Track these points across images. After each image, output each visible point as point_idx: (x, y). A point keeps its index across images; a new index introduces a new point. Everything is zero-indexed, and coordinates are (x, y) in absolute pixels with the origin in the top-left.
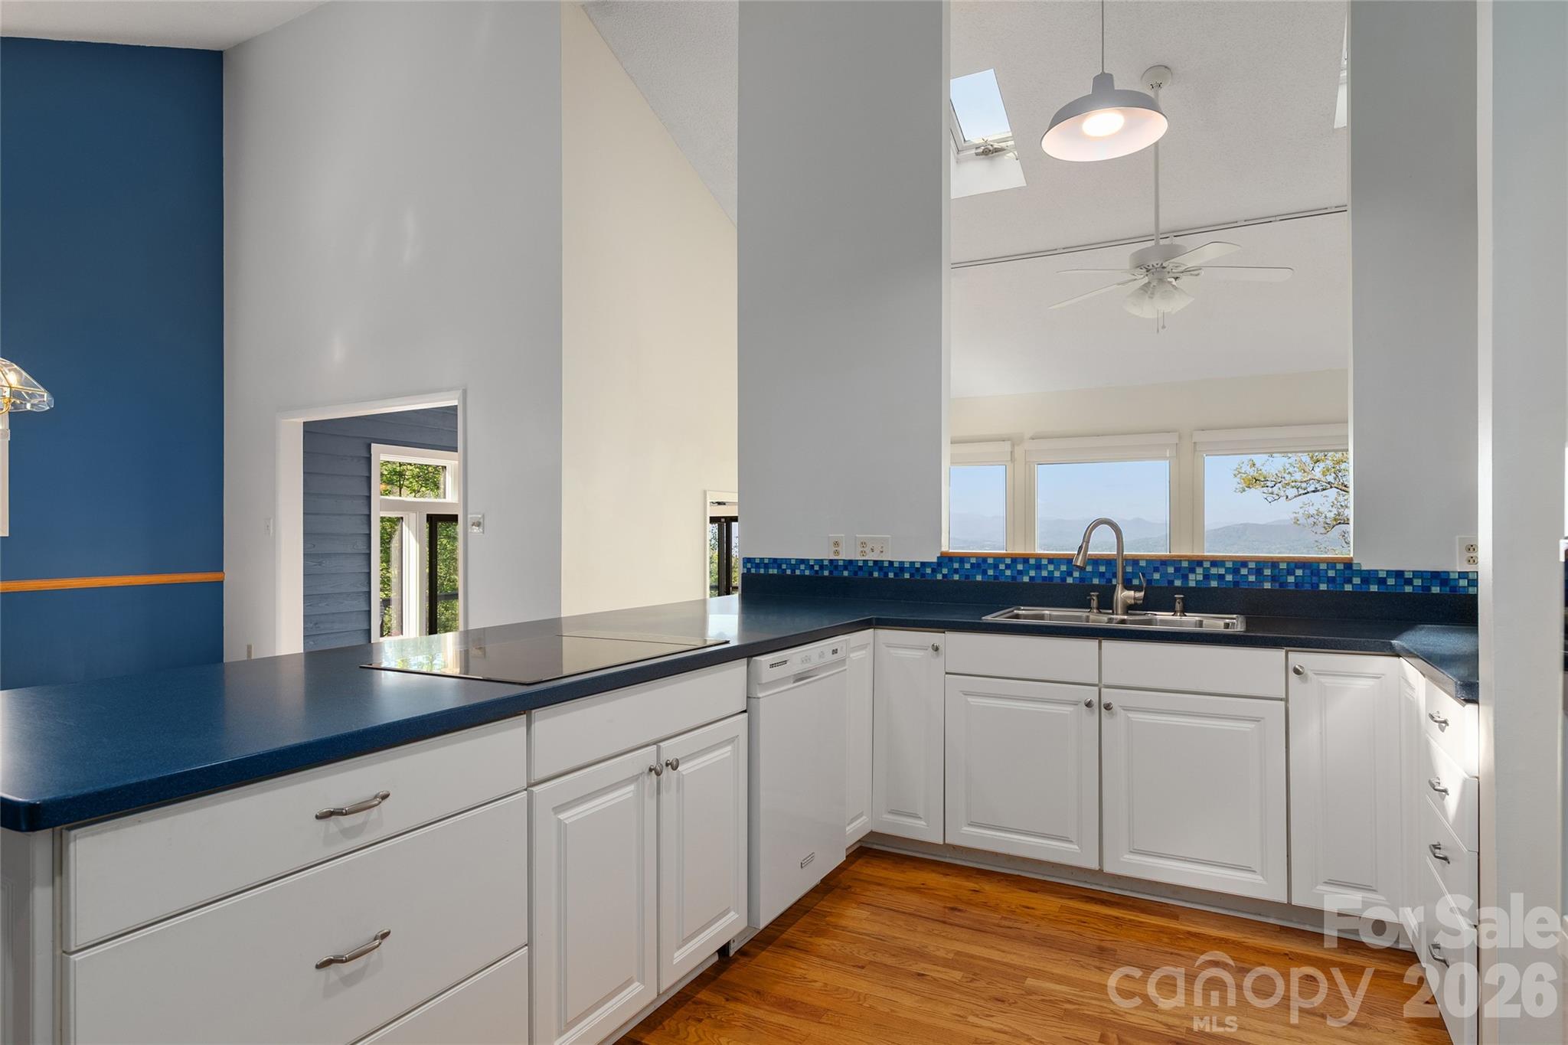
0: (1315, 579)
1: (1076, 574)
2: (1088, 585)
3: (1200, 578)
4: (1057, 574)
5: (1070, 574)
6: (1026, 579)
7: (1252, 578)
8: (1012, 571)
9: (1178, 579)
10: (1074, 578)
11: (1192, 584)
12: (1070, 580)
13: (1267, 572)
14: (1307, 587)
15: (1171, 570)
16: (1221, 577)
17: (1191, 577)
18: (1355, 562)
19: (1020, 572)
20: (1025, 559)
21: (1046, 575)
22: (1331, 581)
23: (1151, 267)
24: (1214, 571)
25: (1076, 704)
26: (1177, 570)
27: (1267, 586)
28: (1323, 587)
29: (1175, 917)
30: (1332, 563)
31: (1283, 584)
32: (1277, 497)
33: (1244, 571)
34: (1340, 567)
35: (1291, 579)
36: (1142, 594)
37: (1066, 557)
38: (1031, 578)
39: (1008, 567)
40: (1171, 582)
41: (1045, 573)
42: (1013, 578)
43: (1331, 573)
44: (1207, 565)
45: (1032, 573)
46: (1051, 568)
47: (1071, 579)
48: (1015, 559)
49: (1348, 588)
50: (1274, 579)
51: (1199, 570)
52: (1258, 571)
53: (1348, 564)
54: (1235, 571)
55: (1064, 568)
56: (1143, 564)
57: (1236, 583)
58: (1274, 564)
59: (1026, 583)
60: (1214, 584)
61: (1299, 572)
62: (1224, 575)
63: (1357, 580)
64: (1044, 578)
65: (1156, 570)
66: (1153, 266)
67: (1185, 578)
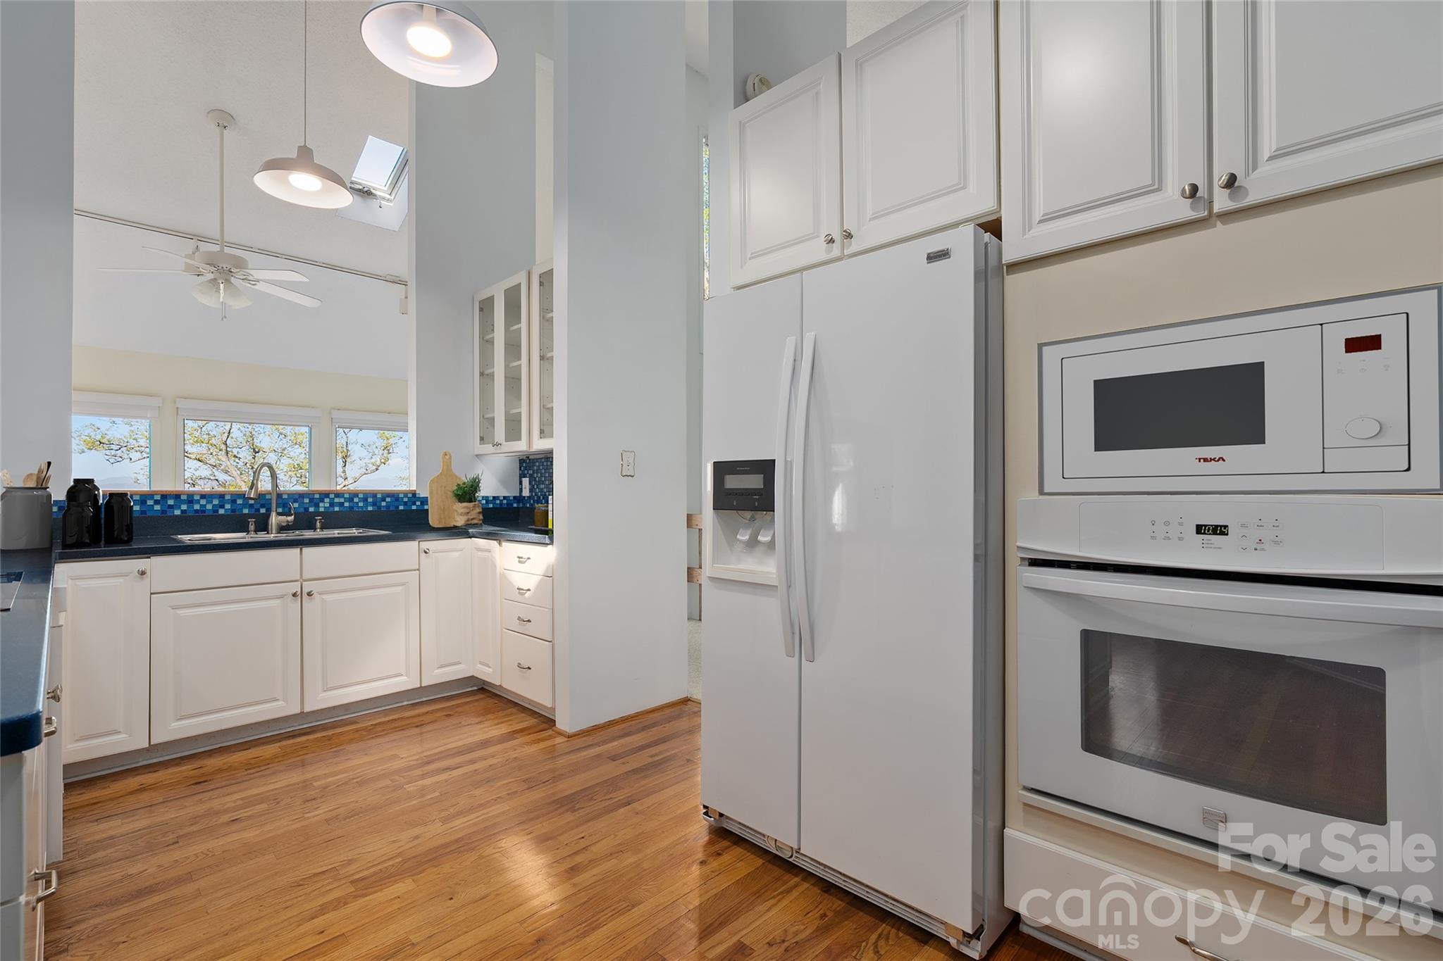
0: (397, 503)
1: (228, 506)
2: (239, 515)
3: (327, 505)
4: (209, 507)
5: (222, 507)
6: (177, 512)
7: (361, 504)
8: (162, 505)
9: (311, 507)
10: (226, 510)
11: (322, 509)
12: (221, 511)
13: (370, 500)
14: (392, 508)
15: (307, 501)
16: (341, 504)
17: (321, 505)
18: (417, 492)
19: (171, 507)
20: (177, 496)
21: (198, 508)
22: (405, 503)
23: (220, 268)
24: (337, 500)
25: (281, 597)
26: (311, 500)
27: (370, 508)
28: (401, 508)
29: (356, 723)
30: (406, 494)
31: (380, 507)
32: (120, 459)
33: (356, 500)
34: (410, 495)
35: (384, 504)
36: (293, 517)
37: (218, 493)
38: (183, 512)
39: (157, 502)
40: (306, 509)
41: (197, 507)
42: (163, 512)
43: (406, 500)
44: (332, 496)
45: (184, 507)
46: (203, 502)
47: (223, 510)
48: (165, 496)
49: (414, 507)
50: (374, 504)
51: (327, 500)
52: (365, 500)
53: (414, 494)
54: (351, 500)
55: (216, 502)
56: (285, 496)
57: (351, 508)
58: (374, 495)
59: (177, 516)
60: (337, 509)
61: (388, 499)
62: (343, 503)
63: (418, 503)
64: (197, 511)
65: (295, 501)
66: (222, 268)
67: (317, 505)
